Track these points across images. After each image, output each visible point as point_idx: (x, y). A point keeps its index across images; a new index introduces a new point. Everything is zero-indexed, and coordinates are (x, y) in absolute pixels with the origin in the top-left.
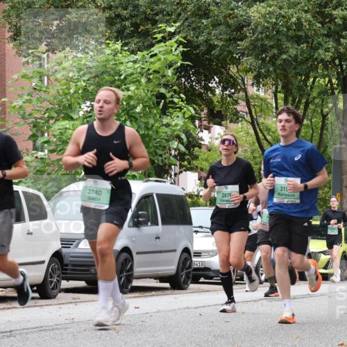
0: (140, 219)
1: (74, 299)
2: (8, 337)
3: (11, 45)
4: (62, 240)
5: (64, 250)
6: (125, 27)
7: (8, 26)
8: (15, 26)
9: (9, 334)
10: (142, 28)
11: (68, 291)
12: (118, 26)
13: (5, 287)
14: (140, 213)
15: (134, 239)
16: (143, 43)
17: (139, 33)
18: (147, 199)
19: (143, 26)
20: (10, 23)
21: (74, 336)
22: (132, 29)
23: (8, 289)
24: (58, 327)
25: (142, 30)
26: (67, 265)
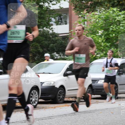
0: (121, 72)
1: (97, 101)
2: (74, 115)
3: (74, 11)
4: (92, 80)
5: (93, 84)
6: (115, 3)
7: (73, 5)
8: (75, 4)
9: (74, 114)
10: (121, 2)
11: (94, 99)
12: (112, 2)
13: (72, 98)
14: (121, 70)
15: (118, 80)
16: (122, 8)
17: (120, 4)
18: (123, 65)
19: (122, 2)
20: (73, 4)
21: (97, 115)
22: (117, 3)
23: (73, 98)
24: (91, 112)
25: (121, 3)
26: (94, 89)
